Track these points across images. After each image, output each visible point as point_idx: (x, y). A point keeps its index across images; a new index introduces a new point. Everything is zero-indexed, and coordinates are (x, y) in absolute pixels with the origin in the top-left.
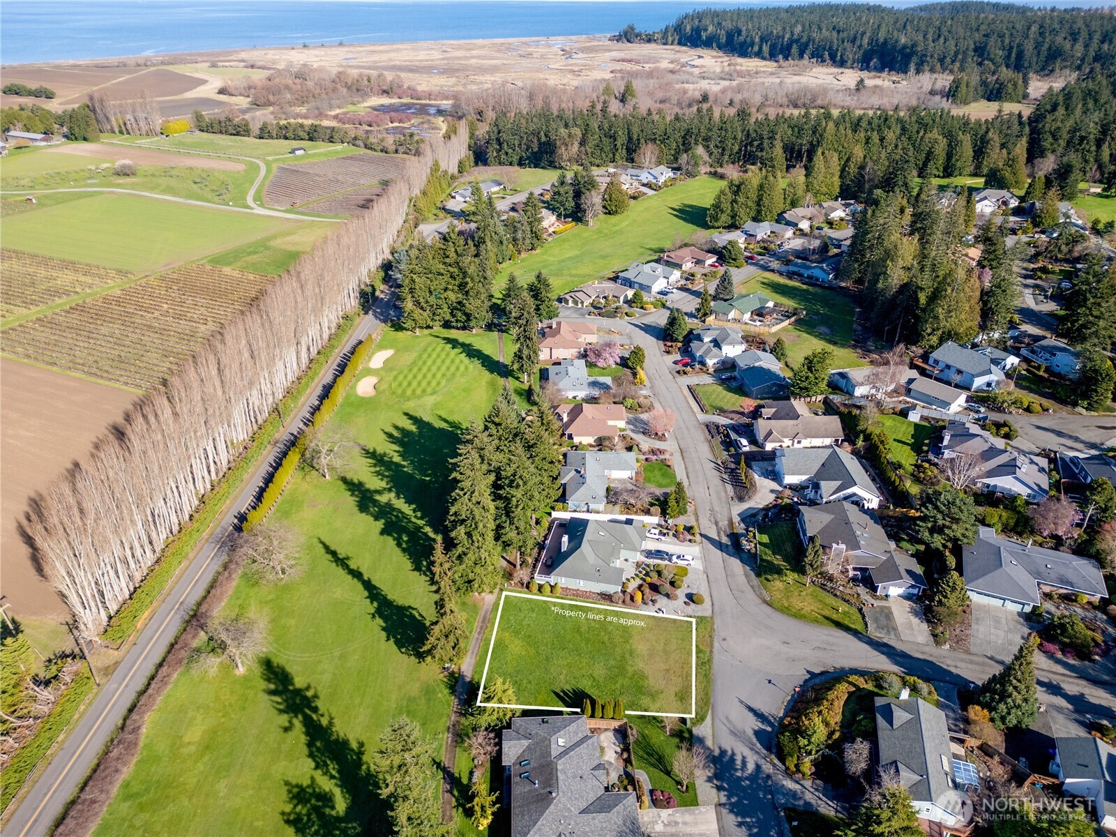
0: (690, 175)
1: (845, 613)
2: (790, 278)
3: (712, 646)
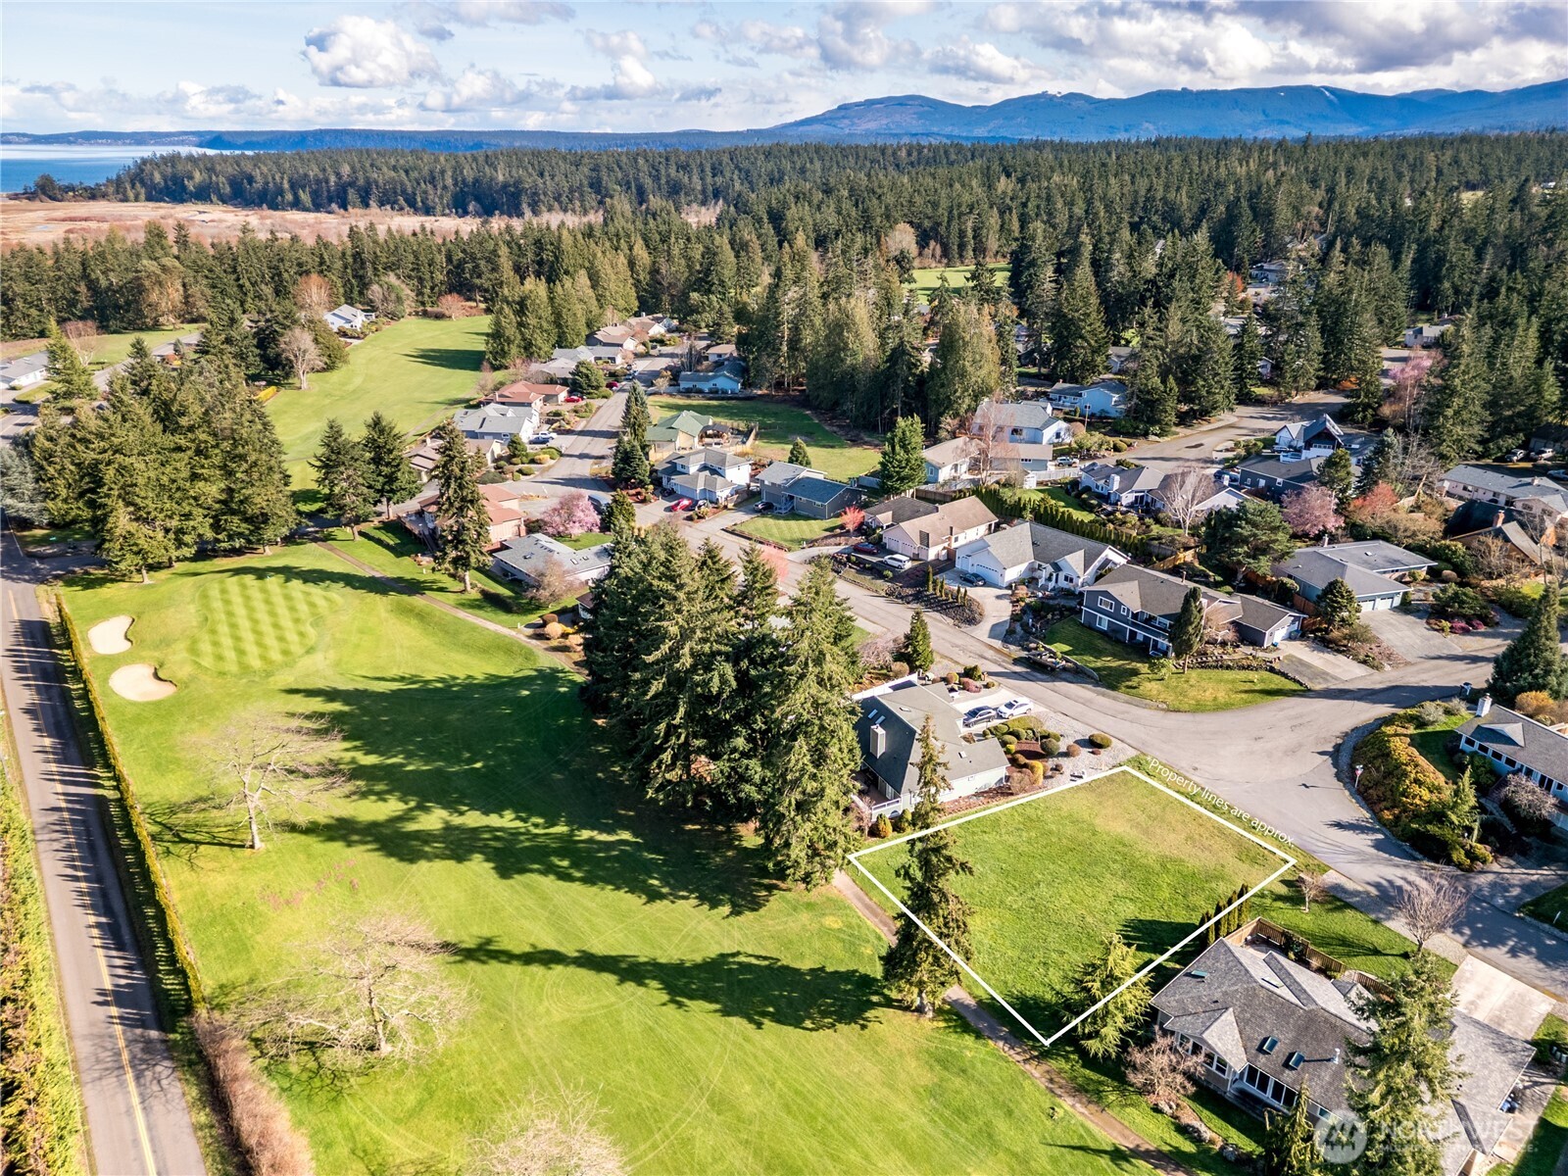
0: (394, 316)
1: (1262, 681)
2: (689, 397)
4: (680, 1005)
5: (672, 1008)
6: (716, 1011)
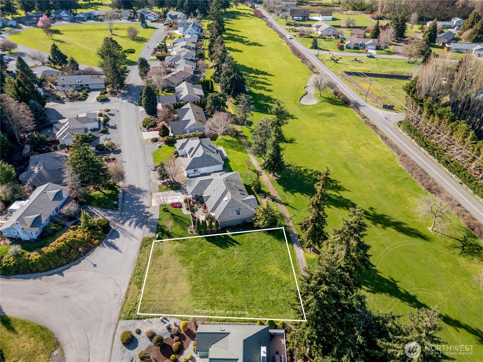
3: (128, 290)
4: (392, 279)
5: (396, 280)
6: (379, 272)
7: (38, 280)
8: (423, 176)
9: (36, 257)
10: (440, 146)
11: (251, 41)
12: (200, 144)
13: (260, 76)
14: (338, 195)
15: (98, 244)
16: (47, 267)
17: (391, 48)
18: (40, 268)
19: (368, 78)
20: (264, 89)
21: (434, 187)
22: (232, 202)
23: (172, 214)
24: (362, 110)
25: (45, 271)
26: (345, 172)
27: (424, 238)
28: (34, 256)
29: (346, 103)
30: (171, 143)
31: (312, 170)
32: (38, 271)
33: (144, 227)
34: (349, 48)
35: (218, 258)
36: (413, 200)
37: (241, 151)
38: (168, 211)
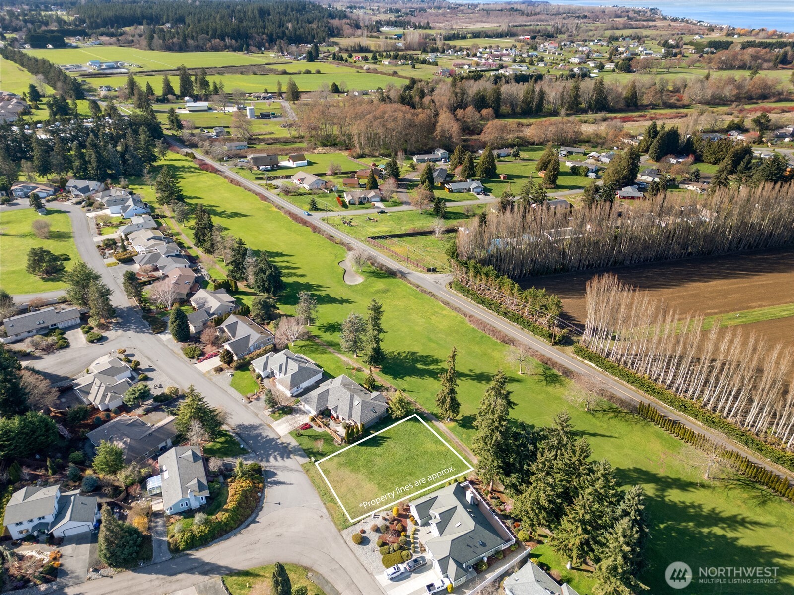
3: (327, 509)
7: (239, 536)
8: (494, 332)
9: (225, 516)
10: (495, 300)
11: (229, 211)
12: (288, 358)
13: (277, 259)
14: (440, 367)
15: (264, 487)
16: (239, 522)
17: (396, 197)
18: (233, 525)
19: (395, 240)
20: (295, 274)
21: (507, 338)
22: (364, 404)
23: (309, 436)
24: (409, 277)
25: (239, 526)
26: (433, 345)
27: (518, 381)
28: (221, 516)
29: (391, 274)
30: (244, 366)
31: (405, 352)
32: (232, 529)
33: (291, 456)
34: (354, 204)
35: (380, 455)
36: (496, 354)
37: (325, 353)
38: (302, 435)
